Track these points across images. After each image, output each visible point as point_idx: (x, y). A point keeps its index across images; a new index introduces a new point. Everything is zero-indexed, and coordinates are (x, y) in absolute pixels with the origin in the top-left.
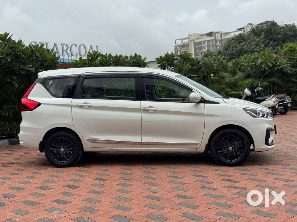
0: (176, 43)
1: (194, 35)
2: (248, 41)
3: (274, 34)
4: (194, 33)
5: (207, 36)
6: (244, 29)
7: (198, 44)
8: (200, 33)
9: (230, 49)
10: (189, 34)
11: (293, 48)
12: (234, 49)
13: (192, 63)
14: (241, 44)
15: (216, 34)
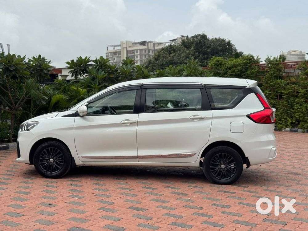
0: (108, 50)
1: (127, 42)
2: (178, 52)
3: (204, 47)
4: (127, 41)
5: (140, 44)
6: (177, 41)
7: (130, 52)
8: (133, 41)
9: (160, 60)
10: (122, 41)
11: (220, 62)
12: (164, 59)
13: (110, 71)
14: (172, 55)
15: (149, 44)
